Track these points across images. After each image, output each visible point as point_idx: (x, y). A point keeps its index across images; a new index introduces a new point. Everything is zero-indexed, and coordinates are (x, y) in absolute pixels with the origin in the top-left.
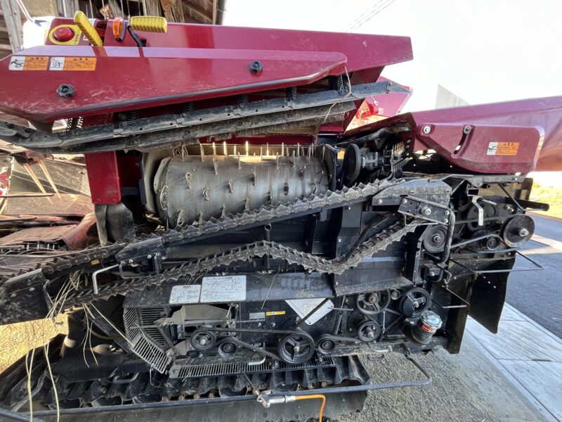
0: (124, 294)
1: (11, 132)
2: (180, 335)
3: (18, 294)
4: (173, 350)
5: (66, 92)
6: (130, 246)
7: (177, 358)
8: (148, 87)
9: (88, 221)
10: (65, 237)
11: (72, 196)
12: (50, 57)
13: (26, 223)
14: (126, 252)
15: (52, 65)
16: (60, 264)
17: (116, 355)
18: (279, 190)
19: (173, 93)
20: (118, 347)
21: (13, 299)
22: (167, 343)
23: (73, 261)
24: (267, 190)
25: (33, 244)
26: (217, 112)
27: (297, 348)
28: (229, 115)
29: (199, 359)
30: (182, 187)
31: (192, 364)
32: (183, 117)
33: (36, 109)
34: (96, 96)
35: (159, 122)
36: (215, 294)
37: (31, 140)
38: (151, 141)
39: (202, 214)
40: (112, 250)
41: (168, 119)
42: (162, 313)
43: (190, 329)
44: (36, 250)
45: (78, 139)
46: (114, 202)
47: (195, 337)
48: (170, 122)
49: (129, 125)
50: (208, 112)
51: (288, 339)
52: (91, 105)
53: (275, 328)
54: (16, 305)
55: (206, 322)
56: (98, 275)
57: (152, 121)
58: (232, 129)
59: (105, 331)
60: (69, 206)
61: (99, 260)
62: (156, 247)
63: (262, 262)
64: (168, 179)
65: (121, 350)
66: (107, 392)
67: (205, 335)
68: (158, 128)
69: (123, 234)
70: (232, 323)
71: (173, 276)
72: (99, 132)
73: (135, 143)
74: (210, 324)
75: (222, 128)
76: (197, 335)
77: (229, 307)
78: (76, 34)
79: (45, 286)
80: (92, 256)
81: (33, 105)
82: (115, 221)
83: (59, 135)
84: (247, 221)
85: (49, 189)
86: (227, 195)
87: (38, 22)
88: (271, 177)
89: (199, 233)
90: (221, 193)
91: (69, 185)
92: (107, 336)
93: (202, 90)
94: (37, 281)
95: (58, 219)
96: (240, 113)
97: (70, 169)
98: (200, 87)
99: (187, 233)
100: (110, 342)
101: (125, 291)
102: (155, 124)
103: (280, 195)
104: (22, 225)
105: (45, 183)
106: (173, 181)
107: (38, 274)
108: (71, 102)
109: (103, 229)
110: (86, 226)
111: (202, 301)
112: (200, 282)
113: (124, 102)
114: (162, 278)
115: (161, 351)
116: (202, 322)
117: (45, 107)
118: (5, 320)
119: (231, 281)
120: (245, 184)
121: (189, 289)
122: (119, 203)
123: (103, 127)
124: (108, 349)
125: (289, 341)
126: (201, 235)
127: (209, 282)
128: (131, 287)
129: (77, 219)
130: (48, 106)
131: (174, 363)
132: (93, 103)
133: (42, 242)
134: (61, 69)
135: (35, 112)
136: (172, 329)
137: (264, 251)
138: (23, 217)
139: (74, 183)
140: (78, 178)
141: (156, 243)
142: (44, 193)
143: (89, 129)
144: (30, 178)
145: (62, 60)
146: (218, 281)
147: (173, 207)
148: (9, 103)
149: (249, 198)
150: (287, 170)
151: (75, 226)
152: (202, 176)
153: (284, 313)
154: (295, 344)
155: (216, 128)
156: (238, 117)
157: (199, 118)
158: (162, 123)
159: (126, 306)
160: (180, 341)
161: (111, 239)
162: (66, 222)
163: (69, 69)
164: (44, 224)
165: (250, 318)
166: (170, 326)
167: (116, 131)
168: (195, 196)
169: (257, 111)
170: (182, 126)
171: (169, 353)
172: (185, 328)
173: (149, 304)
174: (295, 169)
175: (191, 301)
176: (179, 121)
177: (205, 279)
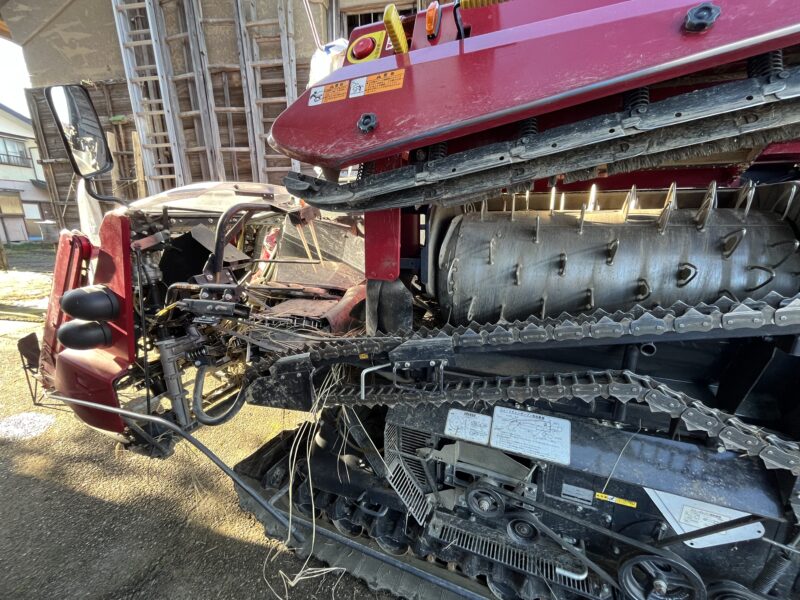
0: (392, 406)
1: (304, 186)
2: (447, 479)
3: (287, 377)
4: (437, 496)
5: (366, 124)
6: (408, 343)
7: (439, 509)
8: (477, 99)
9: (351, 298)
10: (329, 315)
11: (334, 264)
12: (350, 80)
13: (292, 293)
14: (403, 351)
15: (352, 91)
16: (327, 352)
17: (365, 474)
18: (664, 276)
19: (518, 103)
20: (368, 465)
21: (282, 381)
22: (429, 484)
23: (341, 351)
24: (636, 275)
25: (300, 319)
26: (587, 129)
27: (663, 585)
28: (612, 131)
29: (471, 523)
30: (479, 261)
31: (458, 526)
32: (523, 144)
33: (333, 152)
34: (402, 126)
35: (482, 156)
36: (514, 440)
37: (322, 195)
38: (460, 189)
39: (504, 306)
40: (385, 345)
41: (495, 151)
42: (428, 441)
43: (464, 477)
44: (302, 327)
45: (371, 190)
46: (390, 278)
47: (473, 493)
48: (499, 155)
49: (438, 165)
50: (569, 131)
51: (645, 559)
52: (395, 139)
53: (609, 527)
54: (283, 388)
55: (489, 473)
56: (367, 375)
57: (472, 157)
58: (602, 161)
59: (356, 440)
60: (331, 277)
61: (369, 355)
62: (443, 351)
63: (610, 407)
64: (460, 249)
65: (370, 469)
66: (352, 515)
67: (489, 495)
68: (481, 167)
69: (397, 323)
70: (531, 491)
71: (460, 398)
72: (397, 179)
73: (438, 193)
74: (495, 479)
75: (586, 159)
76: (477, 491)
77: (533, 465)
78: (377, 43)
79: (311, 375)
80: (362, 347)
81: (330, 147)
82: (389, 304)
83: (350, 187)
84: (608, 333)
85: (315, 257)
86: (554, 277)
87: (327, 49)
88: (645, 249)
89: (512, 340)
90: (543, 274)
91: (332, 251)
92: (357, 445)
93: (572, 88)
94: (304, 367)
95: (321, 291)
96: (637, 125)
97: (335, 231)
98: (569, 84)
99: (492, 336)
100: (361, 455)
101: (393, 402)
102: (476, 161)
103: (665, 286)
104: (288, 295)
105: (312, 248)
106: (466, 252)
107: (306, 358)
108: (370, 138)
109: (374, 314)
110: (349, 304)
111: (493, 444)
112: (490, 412)
113: (439, 130)
114: (444, 398)
115: (420, 491)
116: (483, 471)
117: (342, 148)
118: (273, 402)
119: (542, 424)
120: (591, 261)
121: (473, 419)
122: (396, 280)
123: (403, 171)
124: (358, 464)
125: (645, 564)
126: (515, 343)
127: (504, 416)
128: (402, 399)
129: (338, 293)
130: (346, 146)
131: (435, 515)
132: (398, 135)
133: (307, 319)
134: (362, 94)
135: (332, 156)
136: (439, 467)
137: (632, 392)
138: (293, 286)
139: (337, 248)
140: (341, 243)
141: (444, 346)
142: (311, 260)
143: (385, 176)
144: (301, 242)
145: (362, 82)
146: (520, 417)
147: (462, 291)
148: (307, 148)
149: (594, 286)
150: (686, 237)
151: (336, 302)
152: (513, 244)
153: (634, 505)
154: (657, 574)
155: (573, 160)
156: (634, 132)
157: (552, 143)
158: (486, 158)
159: (389, 421)
160: (446, 487)
161: (381, 328)
162: (329, 296)
163: (371, 93)
164: (309, 296)
165: (564, 491)
166: (436, 462)
167: (419, 175)
168: (497, 276)
169: (679, 115)
170: (519, 160)
171: (430, 498)
172: (457, 472)
173: (417, 426)
174: (707, 236)
175: (476, 439)
176: (514, 151)
177: (497, 410)
